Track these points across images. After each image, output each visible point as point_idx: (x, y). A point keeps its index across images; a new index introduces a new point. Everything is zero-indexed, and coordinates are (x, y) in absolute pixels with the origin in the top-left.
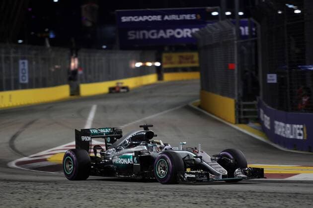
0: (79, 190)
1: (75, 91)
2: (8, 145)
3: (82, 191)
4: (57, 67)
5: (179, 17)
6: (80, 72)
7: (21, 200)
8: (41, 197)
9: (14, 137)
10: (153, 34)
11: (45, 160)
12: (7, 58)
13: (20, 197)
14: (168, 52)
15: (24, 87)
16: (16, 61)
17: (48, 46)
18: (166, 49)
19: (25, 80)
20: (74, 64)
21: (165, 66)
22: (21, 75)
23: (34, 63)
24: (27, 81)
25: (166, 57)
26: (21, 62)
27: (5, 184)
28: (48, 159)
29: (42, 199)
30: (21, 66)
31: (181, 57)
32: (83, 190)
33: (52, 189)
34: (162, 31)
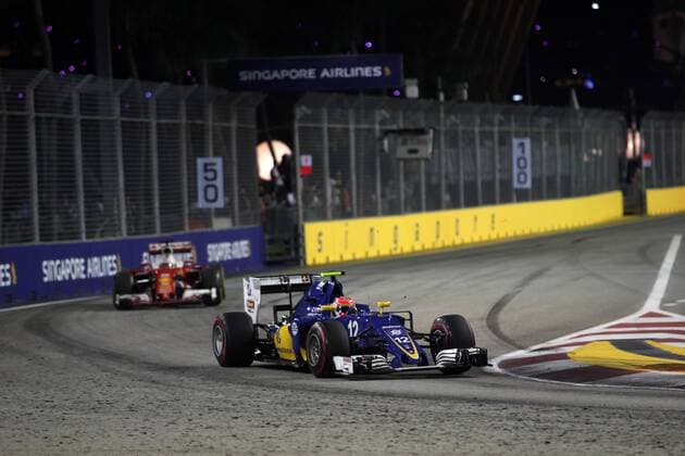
0: (635, 422)
1: (634, 205)
2: (484, 323)
3: (642, 426)
4: (594, 151)
6: (646, 163)
7: (506, 444)
8: (550, 438)
9: (498, 306)
11: (564, 356)
13: (505, 436)
15: (523, 196)
16: (504, 141)
17: (577, 106)
19: (525, 182)
20: (634, 144)
22: (516, 171)
23: (545, 144)
24: (528, 185)
26: (516, 142)
27: (475, 408)
28: (569, 355)
29: (553, 442)
30: (516, 153)
32: (645, 422)
33: (576, 420)
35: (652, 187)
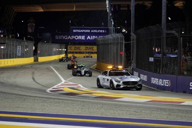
1: (36, 60)
4: (27, 49)
5: (97, 31)
10: (66, 37)
12: (13, 45)
14: (71, 45)
15: (19, 57)
16: (16, 46)
18: (70, 44)
21: (69, 51)
22: (18, 52)
23: (23, 47)
24: (20, 55)
25: (69, 47)
26: (18, 46)
28: (64, 90)
30: (18, 49)
31: (75, 47)
34: (69, 36)
35: (39, 57)
